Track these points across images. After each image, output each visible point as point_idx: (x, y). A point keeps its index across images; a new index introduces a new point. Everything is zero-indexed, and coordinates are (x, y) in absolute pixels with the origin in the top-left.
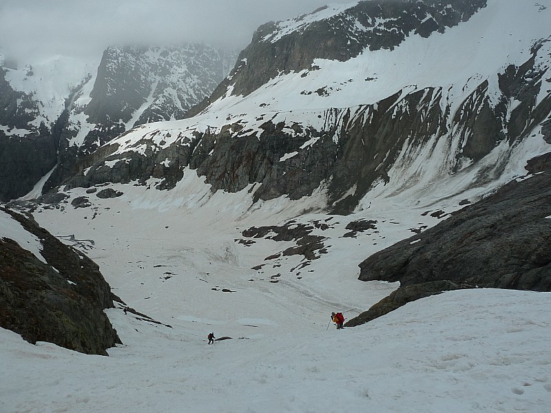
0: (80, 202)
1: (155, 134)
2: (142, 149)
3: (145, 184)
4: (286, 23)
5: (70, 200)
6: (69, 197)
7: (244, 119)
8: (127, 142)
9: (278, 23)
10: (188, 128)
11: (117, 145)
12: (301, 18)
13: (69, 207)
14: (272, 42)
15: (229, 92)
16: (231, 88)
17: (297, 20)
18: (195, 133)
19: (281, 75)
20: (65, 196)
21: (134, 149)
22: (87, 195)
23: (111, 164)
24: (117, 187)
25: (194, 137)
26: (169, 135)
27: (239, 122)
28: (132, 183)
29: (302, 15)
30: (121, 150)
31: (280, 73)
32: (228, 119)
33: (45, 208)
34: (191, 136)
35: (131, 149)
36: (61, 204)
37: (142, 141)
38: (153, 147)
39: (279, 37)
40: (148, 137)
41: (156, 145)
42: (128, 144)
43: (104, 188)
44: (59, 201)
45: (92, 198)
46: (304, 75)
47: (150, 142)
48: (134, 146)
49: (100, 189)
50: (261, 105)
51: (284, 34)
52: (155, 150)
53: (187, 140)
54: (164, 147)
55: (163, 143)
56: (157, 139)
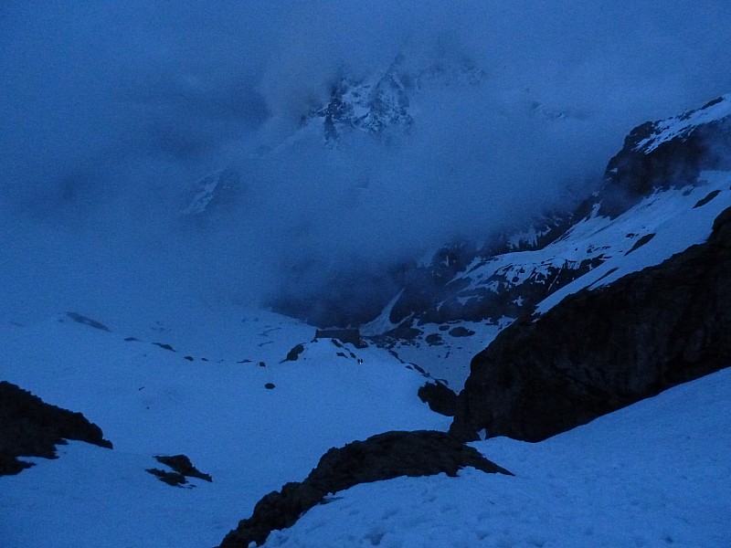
0: (434, 339)
1: (507, 269)
2: (494, 286)
3: (496, 324)
4: (668, 123)
5: (425, 336)
6: (423, 333)
7: (607, 253)
8: (479, 277)
9: (656, 124)
10: (543, 262)
11: (469, 280)
12: (687, 116)
13: (425, 345)
14: (647, 152)
15: (595, 212)
16: (597, 206)
17: (682, 118)
18: (551, 269)
19: (659, 191)
20: (419, 331)
21: (486, 286)
22: (440, 332)
23: (463, 301)
24: (469, 326)
25: (550, 273)
26: (522, 271)
27: (601, 256)
28: (484, 321)
29: (687, 111)
30: (473, 286)
31: (657, 190)
32: (589, 251)
33: (403, 344)
34: (545, 273)
35: (483, 285)
36: (417, 341)
37: (495, 277)
38: (506, 284)
39: (655, 145)
40: (501, 273)
41: (508, 282)
42: (481, 279)
43: (457, 326)
44: (414, 337)
45: (445, 335)
46: (687, 193)
47: (503, 278)
48: (487, 282)
49: (452, 327)
50: (628, 236)
51: (662, 141)
52: (508, 287)
53: (541, 276)
54: (517, 284)
55: (516, 279)
56: (510, 275)
